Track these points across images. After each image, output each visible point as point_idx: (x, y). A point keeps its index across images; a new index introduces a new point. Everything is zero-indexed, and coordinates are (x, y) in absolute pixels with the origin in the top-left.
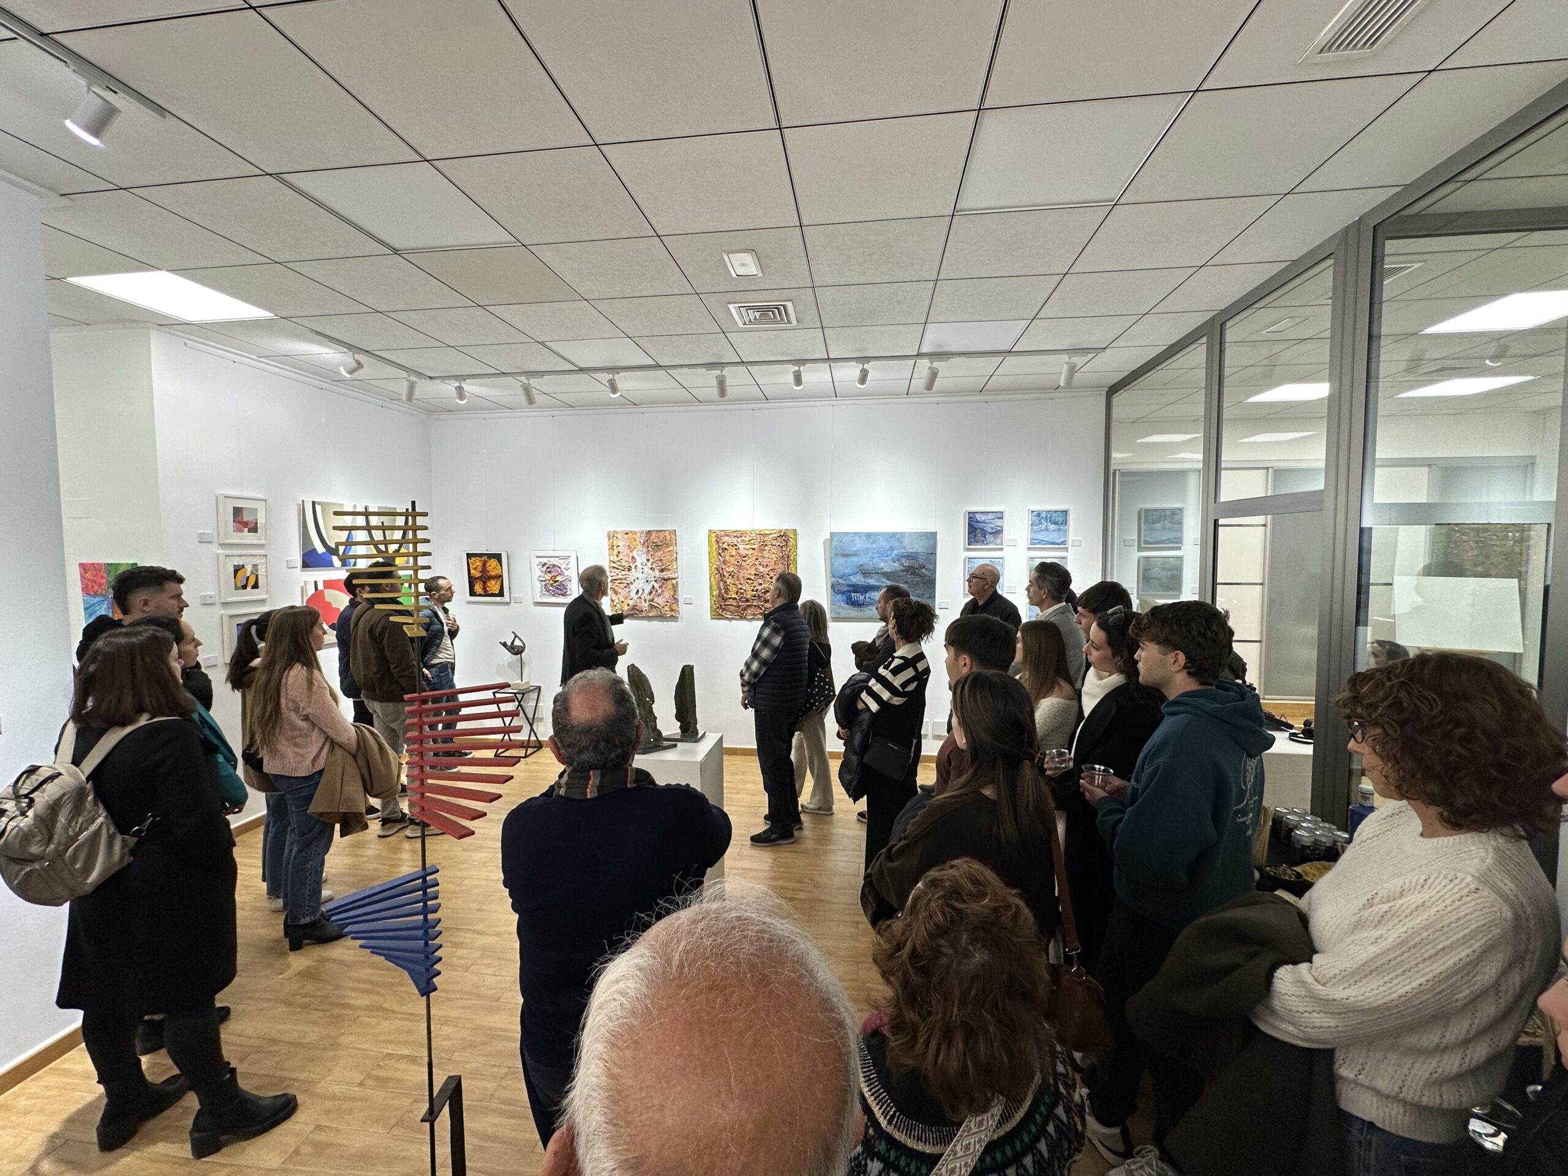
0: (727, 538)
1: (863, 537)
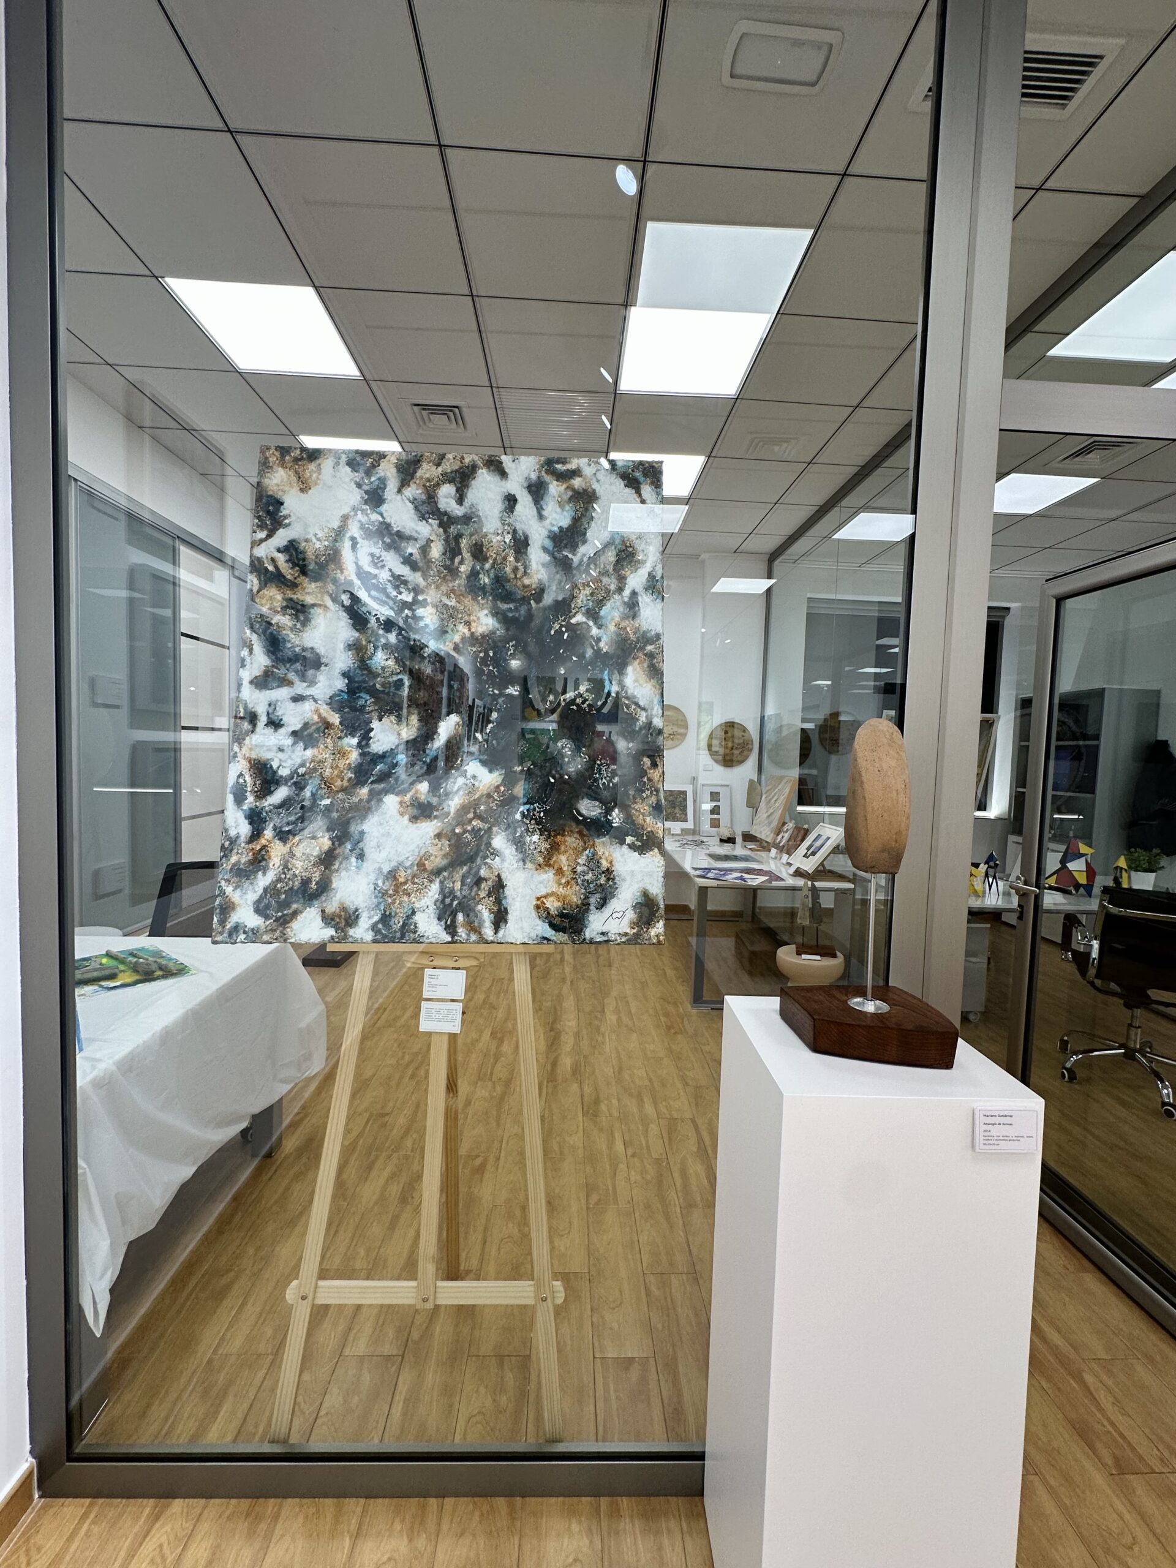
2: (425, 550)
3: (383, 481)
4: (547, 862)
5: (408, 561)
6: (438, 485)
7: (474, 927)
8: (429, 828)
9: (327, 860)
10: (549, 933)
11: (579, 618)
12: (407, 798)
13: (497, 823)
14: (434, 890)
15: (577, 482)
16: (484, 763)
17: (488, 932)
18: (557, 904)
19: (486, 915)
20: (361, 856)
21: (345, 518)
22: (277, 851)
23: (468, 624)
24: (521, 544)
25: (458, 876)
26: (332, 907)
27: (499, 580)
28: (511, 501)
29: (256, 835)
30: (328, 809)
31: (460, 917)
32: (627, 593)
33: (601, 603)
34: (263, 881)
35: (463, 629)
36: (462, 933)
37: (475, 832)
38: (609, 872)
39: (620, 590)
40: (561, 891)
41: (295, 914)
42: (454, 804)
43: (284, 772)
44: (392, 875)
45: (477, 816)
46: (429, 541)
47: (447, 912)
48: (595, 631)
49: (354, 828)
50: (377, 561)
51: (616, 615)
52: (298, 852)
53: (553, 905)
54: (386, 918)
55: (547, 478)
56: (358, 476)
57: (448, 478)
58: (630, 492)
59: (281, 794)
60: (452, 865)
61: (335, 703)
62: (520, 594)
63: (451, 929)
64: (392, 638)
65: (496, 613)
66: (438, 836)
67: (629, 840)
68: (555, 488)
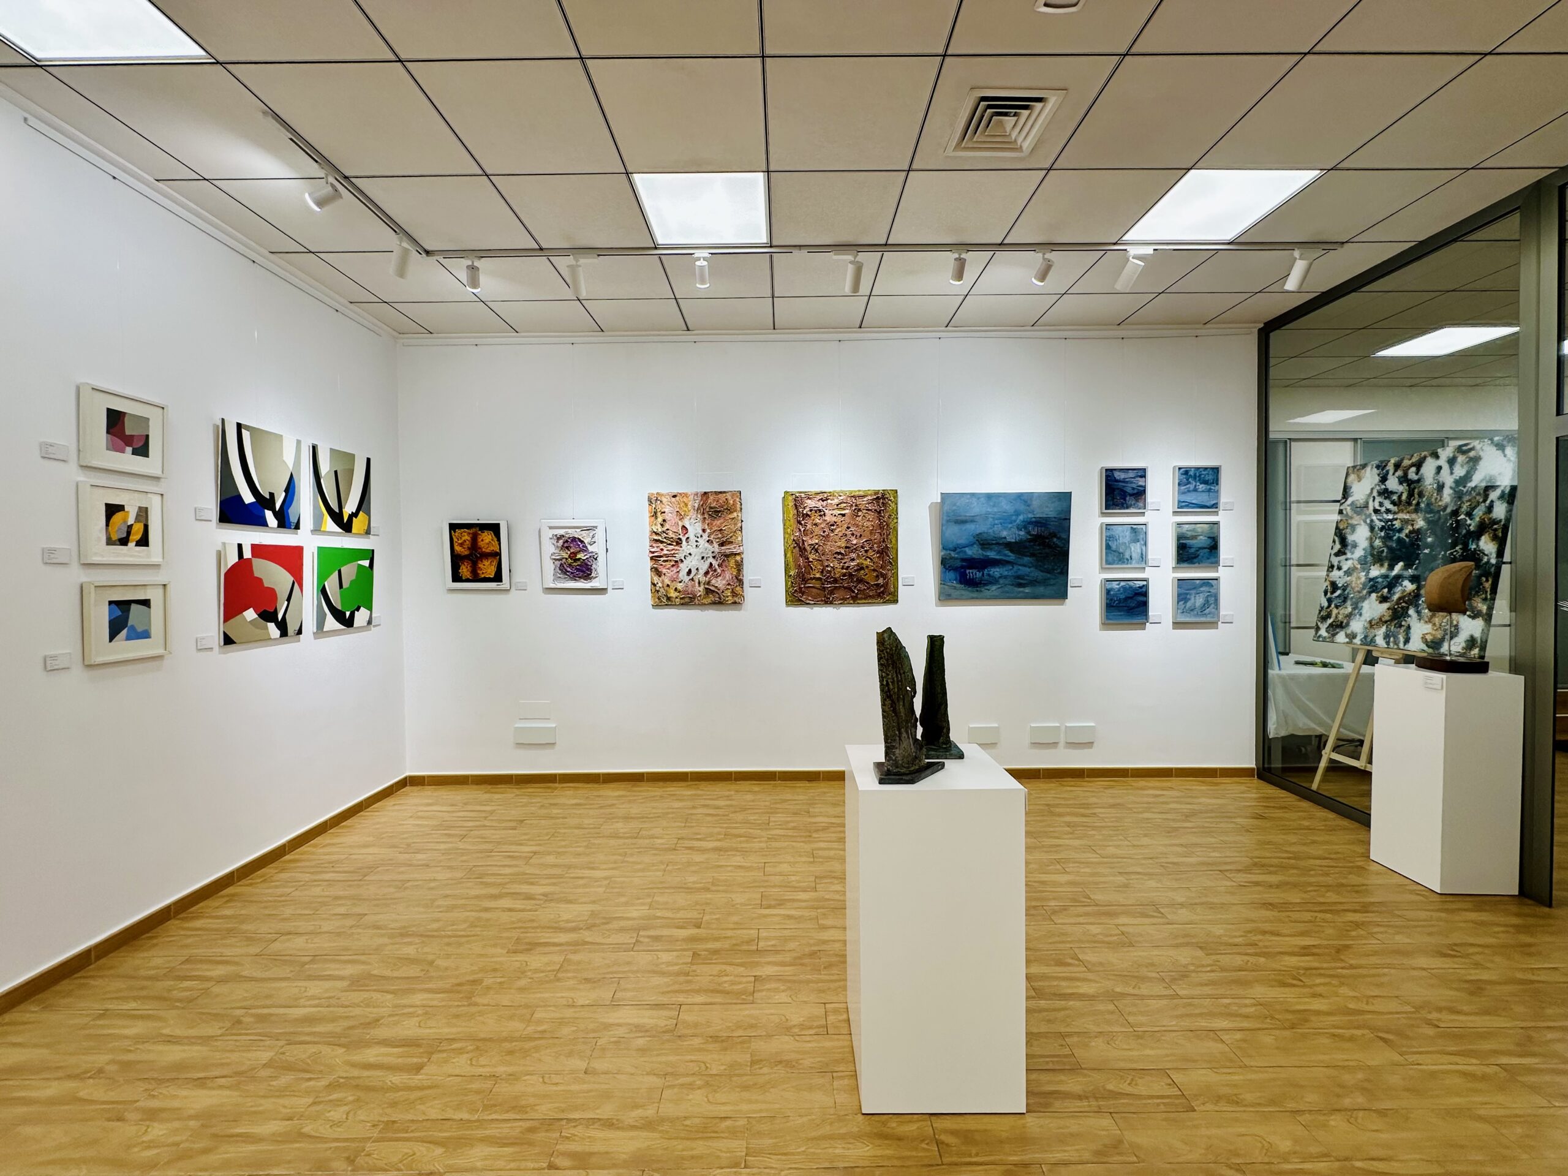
0: (809, 501)
1: (982, 499)
2: (1400, 497)
3: (1388, 472)
4: (1430, 621)
5: (1394, 503)
6: (1409, 469)
7: (1396, 643)
8: (1386, 605)
9: (1349, 616)
10: (1426, 648)
11: (1462, 517)
12: (1379, 594)
13: (1411, 604)
14: (1384, 629)
15: (1472, 454)
16: (1410, 581)
17: (1401, 645)
18: (1431, 637)
19: (1402, 640)
20: (1361, 615)
21: (1372, 489)
22: (1335, 611)
23: (1413, 525)
24: (1441, 487)
25: (1393, 624)
26: (1349, 632)
27: (1428, 505)
28: (1439, 468)
29: (1329, 606)
30: (1352, 598)
31: (1392, 639)
32: (1488, 502)
33: (1473, 509)
34: (1330, 621)
35: (1410, 528)
36: (1392, 645)
37: (1402, 607)
38: (1457, 626)
39: (1484, 501)
40: (1434, 632)
41: (1337, 633)
42: (1395, 597)
43: (1340, 585)
44: (1370, 622)
45: (1404, 602)
46: (1402, 493)
47: (1387, 637)
48: (1469, 522)
49: (1360, 605)
50: (1381, 504)
51: (1481, 513)
52: (1341, 612)
53: (1429, 638)
54: (1366, 637)
55: (1457, 455)
56: (1378, 472)
57: (1412, 465)
58: (1500, 452)
59: (1339, 592)
60: (1391, 620)
61: (1359, 560)
62: (1436, 509)
63: (1388, 643)
64: (1383, 534)
65: (1425, 519)
66: (1388, 609)
67: (1468, 613)
68: (1461, 459)
